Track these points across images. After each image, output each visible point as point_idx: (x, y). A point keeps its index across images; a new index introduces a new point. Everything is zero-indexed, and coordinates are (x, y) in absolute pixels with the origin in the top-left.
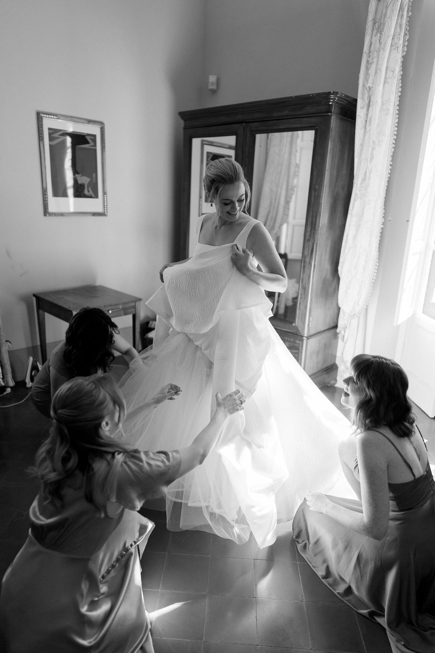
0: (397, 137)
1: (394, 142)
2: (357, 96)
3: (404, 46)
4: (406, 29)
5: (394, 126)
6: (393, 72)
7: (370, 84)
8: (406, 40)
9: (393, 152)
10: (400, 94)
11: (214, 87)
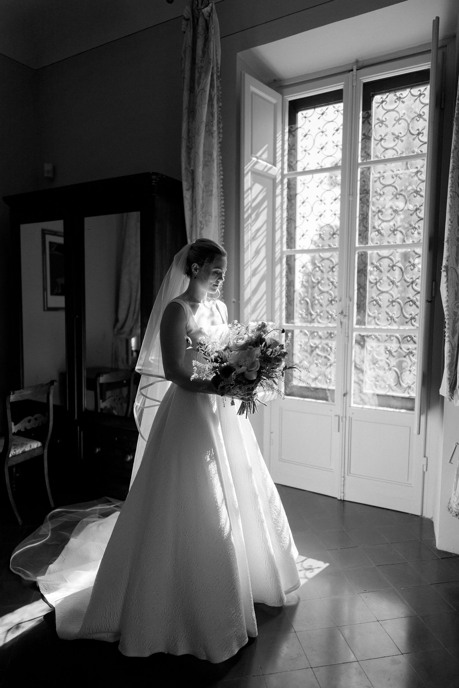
0: (225, 218)
1: (223, 223)
2: (181, 179)
3: (219, 133)
4: (219, 118)
5: (221, 207)
6: (211, 155)
7: (192, 168)
8: (221, 127)
9: (224, 233)
10: (222, 177)
11: (50, 175)
